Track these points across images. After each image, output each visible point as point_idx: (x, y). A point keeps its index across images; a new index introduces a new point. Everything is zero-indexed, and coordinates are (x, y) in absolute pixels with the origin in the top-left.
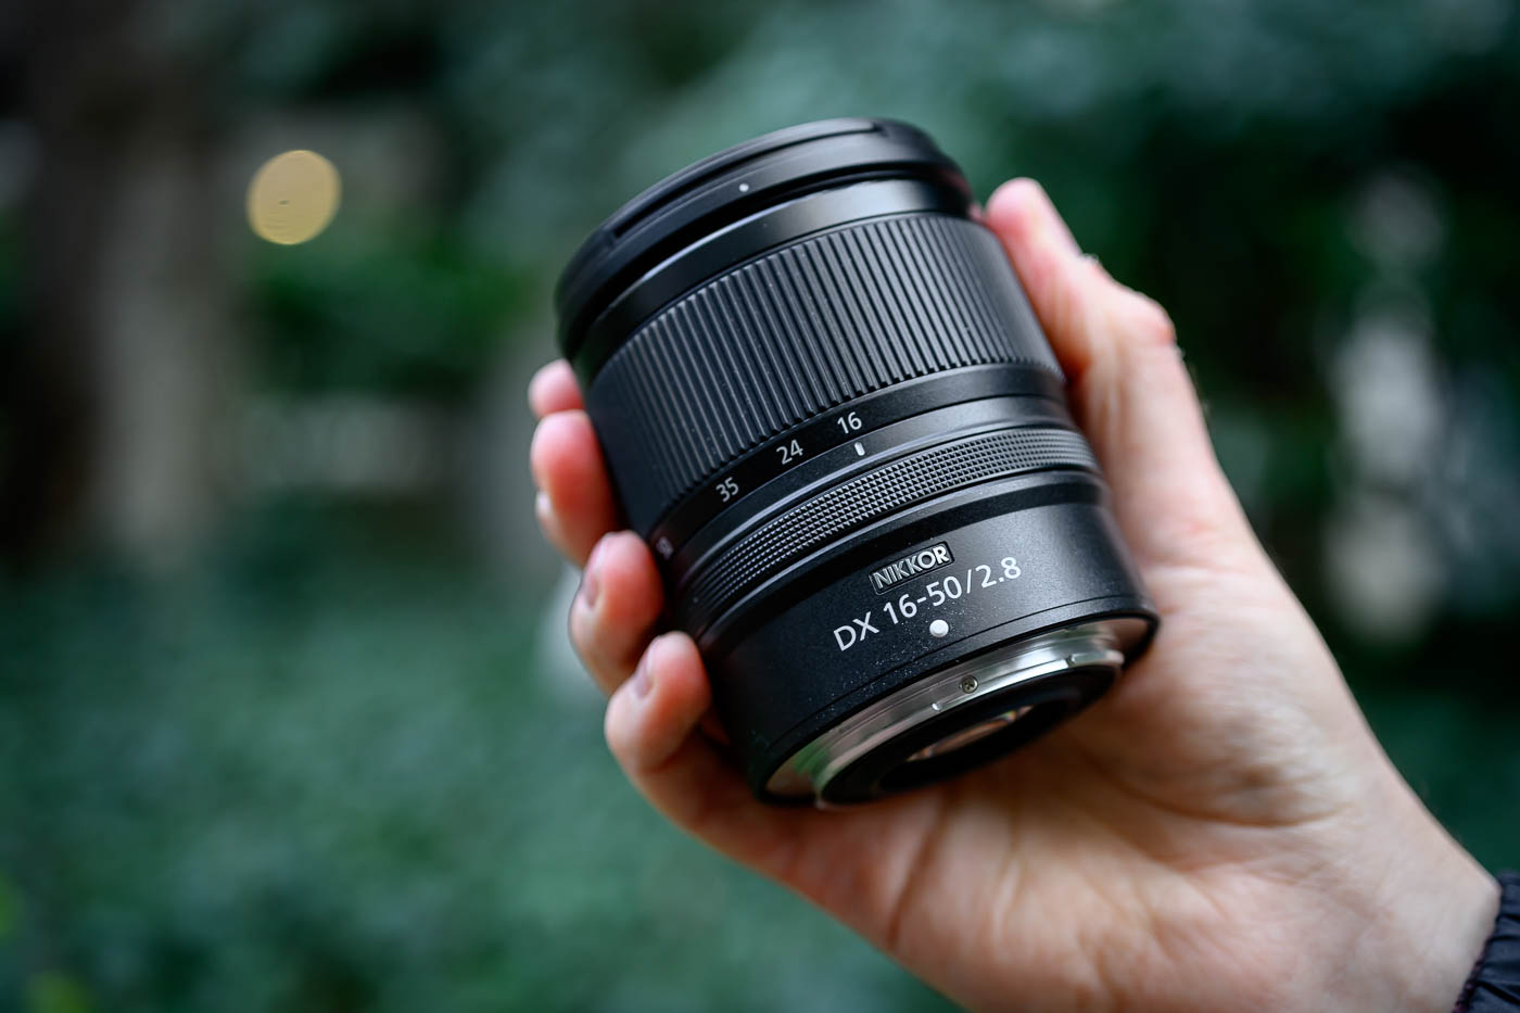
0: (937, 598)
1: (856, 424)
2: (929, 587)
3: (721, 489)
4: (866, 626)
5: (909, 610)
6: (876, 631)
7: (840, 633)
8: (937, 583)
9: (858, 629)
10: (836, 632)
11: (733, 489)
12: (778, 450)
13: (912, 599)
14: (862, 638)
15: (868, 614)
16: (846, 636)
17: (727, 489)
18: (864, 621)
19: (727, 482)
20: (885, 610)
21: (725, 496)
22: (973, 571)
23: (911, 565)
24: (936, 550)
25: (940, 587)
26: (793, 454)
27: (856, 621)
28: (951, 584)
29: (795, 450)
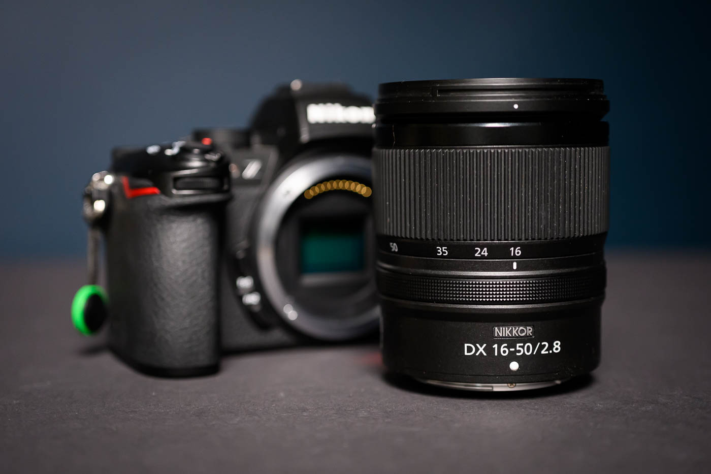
0: (519, 351)
1: (518, 253)
2: (518, 345)
3: (439, 249)
4: (481, 349)
5: (504, 352)
6: (485, 354)
7: (467, 346)
8: (522, 344)
9: (477, 349)
10: (466, 345)
11: (445, 253)
12: (476, 249)
13: (508, 347)
14: (477, 354)
15: (485, 345)
16: (470, 350)
17: (442, 251)
18: (481, 347)
19: (443, 248)
20: (494, 347)
21: (439, 253)
22: (541, 344)
23: (514, 332)
24: (528, 328)
25: (523, 347)
26: (482, 253)
27: (478, 345)
28: (528, 347)
29: (484, 252)
